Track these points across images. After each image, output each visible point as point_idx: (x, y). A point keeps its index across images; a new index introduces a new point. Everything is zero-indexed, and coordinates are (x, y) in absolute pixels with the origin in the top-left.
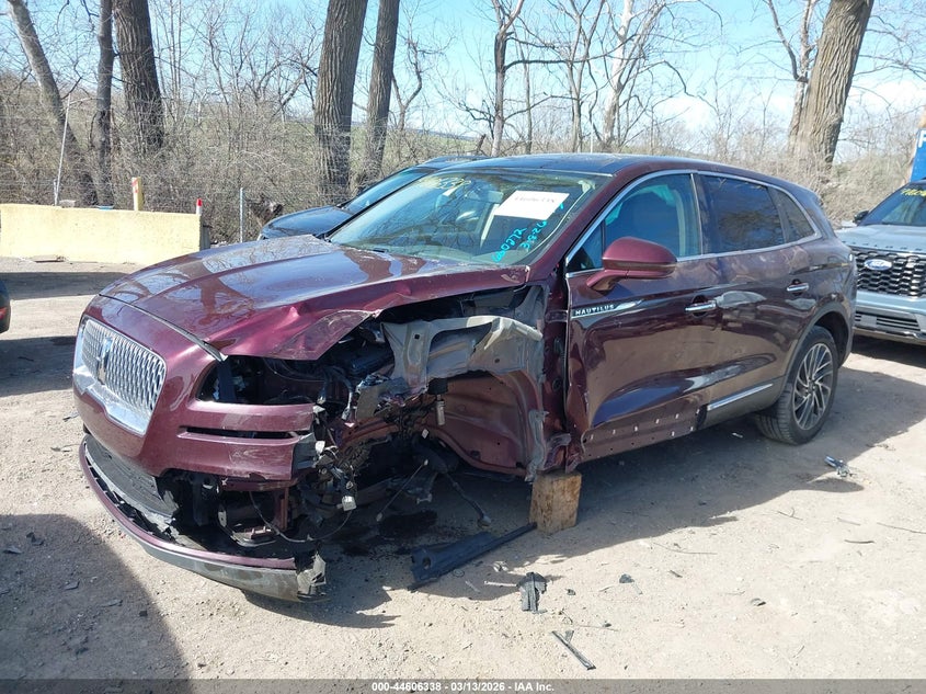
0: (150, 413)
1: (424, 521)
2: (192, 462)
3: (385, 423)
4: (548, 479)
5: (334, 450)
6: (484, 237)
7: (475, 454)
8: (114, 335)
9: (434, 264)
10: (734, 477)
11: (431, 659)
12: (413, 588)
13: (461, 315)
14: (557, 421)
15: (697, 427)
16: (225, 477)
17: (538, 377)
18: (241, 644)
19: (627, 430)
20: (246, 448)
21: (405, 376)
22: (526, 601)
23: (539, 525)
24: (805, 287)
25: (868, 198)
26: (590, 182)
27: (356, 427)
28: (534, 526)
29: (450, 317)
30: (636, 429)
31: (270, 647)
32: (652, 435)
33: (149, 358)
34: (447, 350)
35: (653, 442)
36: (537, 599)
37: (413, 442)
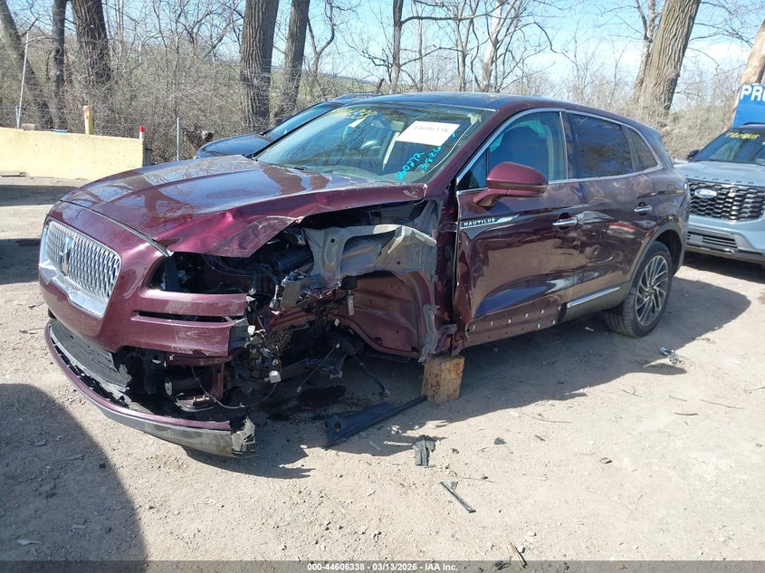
0: (107, 300)
1: (335, 394)
2: (143, 341)
3: (303, 313)
4: (437, 361)
5: (262, 332)
6: (385, 162)
7: (377, 340)
8: (75, 234)
9: (348, 180)
10: (586, 362)
11: (342, 504)
12: (327, 447)
13: (370, 224)
14: (446, 313)
15: (558, 321)
16: (171, 353)
17: (431, 277)
18: (184, 491)
19: (502, 322)
20: (189, 329)
21: (322, 272)
22: (419, 457)
23: (429, 398)
24: (649, 208)
25: (697, 141)
26: (477, 115)
27: (281, 315)
28: (425, 398)
29: (360, 225)
30: (509, 321)
31: (208, 493)
32: (522, 326)
33: (106, 253)
34: (356, 253)
35: (523, 332)
36: (428, 456)
37: (327, 329)
